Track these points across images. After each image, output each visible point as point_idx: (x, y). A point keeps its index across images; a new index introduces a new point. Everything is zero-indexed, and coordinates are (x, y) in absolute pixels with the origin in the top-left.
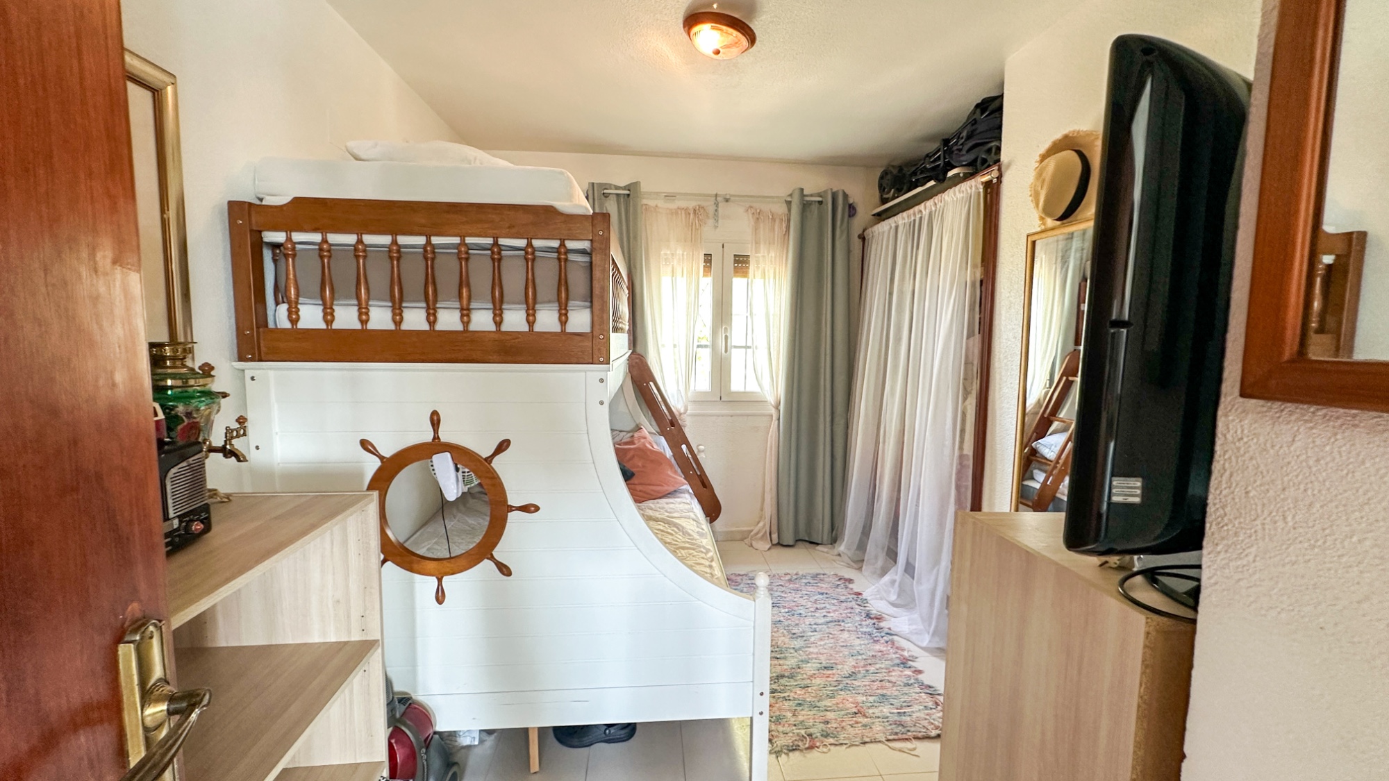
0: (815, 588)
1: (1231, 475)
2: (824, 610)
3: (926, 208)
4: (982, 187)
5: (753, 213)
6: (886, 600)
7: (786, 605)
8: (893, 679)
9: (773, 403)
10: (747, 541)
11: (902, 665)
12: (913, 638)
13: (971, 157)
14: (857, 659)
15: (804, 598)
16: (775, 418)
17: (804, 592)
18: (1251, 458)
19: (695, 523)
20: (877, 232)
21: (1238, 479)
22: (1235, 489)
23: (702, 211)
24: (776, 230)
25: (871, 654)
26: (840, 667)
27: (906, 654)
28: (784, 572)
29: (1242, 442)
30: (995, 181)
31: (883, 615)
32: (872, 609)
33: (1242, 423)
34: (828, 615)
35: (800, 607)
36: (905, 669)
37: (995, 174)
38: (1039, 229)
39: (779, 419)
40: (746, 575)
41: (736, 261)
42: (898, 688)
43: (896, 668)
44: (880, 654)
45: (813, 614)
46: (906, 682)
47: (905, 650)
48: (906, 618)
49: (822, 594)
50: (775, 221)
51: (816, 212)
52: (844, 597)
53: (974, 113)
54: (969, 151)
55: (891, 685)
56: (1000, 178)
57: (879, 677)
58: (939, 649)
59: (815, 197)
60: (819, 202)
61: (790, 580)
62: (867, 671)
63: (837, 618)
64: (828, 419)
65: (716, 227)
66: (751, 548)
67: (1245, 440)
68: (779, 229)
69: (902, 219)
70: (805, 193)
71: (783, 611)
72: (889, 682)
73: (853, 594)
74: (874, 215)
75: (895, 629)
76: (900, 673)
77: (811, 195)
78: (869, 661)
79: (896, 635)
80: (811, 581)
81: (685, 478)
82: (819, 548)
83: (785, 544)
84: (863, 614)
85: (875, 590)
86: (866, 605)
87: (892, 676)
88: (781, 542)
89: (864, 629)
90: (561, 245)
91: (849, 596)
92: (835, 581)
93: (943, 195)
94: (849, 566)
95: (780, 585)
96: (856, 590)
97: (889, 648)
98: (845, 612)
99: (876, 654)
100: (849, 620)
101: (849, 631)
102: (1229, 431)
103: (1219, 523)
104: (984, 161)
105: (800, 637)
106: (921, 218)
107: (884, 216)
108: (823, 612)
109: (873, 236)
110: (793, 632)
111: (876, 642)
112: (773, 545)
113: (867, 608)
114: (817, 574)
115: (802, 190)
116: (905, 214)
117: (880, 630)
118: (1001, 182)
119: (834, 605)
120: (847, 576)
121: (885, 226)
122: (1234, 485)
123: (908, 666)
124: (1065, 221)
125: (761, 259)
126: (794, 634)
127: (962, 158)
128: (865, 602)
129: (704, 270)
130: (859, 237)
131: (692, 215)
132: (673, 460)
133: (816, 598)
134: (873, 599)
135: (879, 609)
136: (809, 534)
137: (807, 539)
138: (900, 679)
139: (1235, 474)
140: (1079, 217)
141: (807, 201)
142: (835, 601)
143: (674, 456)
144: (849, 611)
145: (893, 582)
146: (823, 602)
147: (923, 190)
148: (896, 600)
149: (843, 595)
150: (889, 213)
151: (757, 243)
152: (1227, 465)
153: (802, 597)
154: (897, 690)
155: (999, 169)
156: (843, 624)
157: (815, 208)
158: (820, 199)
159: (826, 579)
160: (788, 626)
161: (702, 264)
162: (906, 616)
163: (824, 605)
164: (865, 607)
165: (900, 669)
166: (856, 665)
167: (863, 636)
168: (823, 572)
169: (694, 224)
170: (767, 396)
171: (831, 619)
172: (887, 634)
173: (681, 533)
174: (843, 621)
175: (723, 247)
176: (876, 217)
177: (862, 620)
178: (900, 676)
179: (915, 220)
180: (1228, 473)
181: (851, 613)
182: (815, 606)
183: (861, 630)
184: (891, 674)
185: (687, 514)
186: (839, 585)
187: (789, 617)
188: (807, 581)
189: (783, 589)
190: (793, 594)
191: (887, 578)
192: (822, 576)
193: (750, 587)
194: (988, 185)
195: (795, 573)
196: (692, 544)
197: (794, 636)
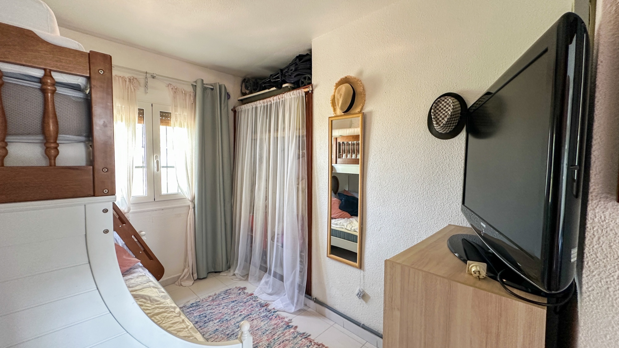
0: (229, 299)
1: (599, 238)
2: (239, 312)
3: (274, 100)
4: (304, 94)
5: (172, 88)
6: (265, 293)
7: (216, 317)
8: (287, 338)
9: (190, 199)
10: (177, 283)
11: (288, 327)
12: (286, 309)
13: (296, 79)
14: (267, 335)
15: (225, 308)
16: (191, 207)
17: (224, 305)
18: (611, 230)
19: (157, 289)
20: (244, 109)
21: (604, 240)
22: (602, 245)
23: (135, 81)
24: (187, 100)
25: (271, 328)
26: (260, 344)
27: (286, 320)
28: (207, 296)
29: (604, 223)
30: (310, 92)
31: (268, 302)
32: (261, 300)
33: (605, 213)
34: (242, 313)
35: (225, 315)
36: (290, 329)
37: (311, 89)
38: (333, 116)
39: (194, 208)
40: (184, 307)
41: (161, 116)
42: (292, 341)
43: (286, 330)
44: (275, 326)
45: (234, 316)
46: (293, 336)
47: (285, 318)
48: (279, 300)
49: (234, 302)
50: (186, 95)
51: (209, 95)
52: (245, 300)
53: (296, 60)
54: (295, 77)
55: (288, 342)
56: (312, 91)
57: (281, 340)
58: (299, 310)
59: (209, 85)
60: (211, 88)
61: (213, 300)
62: (274, 339)
63: (247, 314)
64: (222, 204)
65: (146, 93)
66: (181, 287)
67: (607, 221)
68: (189, 101)
69: (260, 104)
70: (204, 83)
71: (216, 322)
72: (287, 340)
73: (249, 296)
74: (239, 100)
75: (277, 309)
76: (289, 332)
77: (207, 84)
78: (273, 333)
79: (278, 311)
80: (225, 296)
81: (136, 257)
82: (222, 274)
83: (202, 278)
84: (258, 306)
85: (259, 290)
86: (257, 299)
87: (286, 336)
88: (199, 278)
89: (263, 314)
90: (45, 75)
91: (248, 298)
92: (236, 291)
93: (284, 95)
94: (241, 280)
95: (208, 305)
96: (249, 293)
97: (278, 320)
98: (250, 308)
99: (274, 326)
100: (253, 312)
101: (256, 319)
102: (596, 217)
103: (593, 262)
104: (303, 83)
105: (232, 335)
106: (271, 105)
107: (245, 101)
108: (238, 313)
109: (241, 111)
110: (227, 333)
111: (271, 319)
112: (195, 280)
113: (259, 301)
114: (227, 291)
115: (202, 80)
116: (261, 101)
117: (270, 312)
118: (313, 93)
119: (242, 306)
120: (242, 287)
121: (249, 106)
122: (601, 243)
123: (291, 326)
124: (346, 113)
125: (178, 116)
126: (228, 334)
127: (291, 79)
128: (256, 298)
129: (138, 119)
130: (232, 110)
131: (127, 83)
132: (125, 247)
133: (231, 305)
134: (260, 295)
135: (265, 300)
136: (215, 268)
137: (213, 271)
138: (290, 336)
139: (602, 238)
140: (351, 112)
141: (205, 87)
142: (242, 303)
143: (126, 244)
144: (251, 306)
145: (267, 283)
146: (236, 306)
147: (269, 92)
148: (271, 291)
149: (245, 298)
150: (248, 101)
151: (176, 106)
152: (595, 233)
153: (223, 308)
154: (292, 344)
155: (312, 87)
156: (251, 316)
157: (209, 91)
158: (212, 87)
159: (232, 292)
160: (222, 331)
161: (137, 115)
162: (278, 298)
163: (237, 309)
164: (257, 301)
165: (288, 330)
166: (268, 338)
167: (264, 319)
168: (229, 288)
169: (129, 88)
170: (186, 196)
171: (244, 316)
172: (274, 312)
173: (149, 302)
174: (251, 314)
175: (152, 106)
176: (240, 101)
177: (259, 310)
178: (290, 334)
179: (267, 105)
180: (596, 238)
181: (252, 307)
182: (233, 311)
183: (261, 315)
184: (285, 335)
185: (147, 284)
186: (240, 293)
187: (221, 325)
188: (223, 297)
189: (211, 307)
190: (218, 308)
191: (263, 281)
192: (229, 291)
193: (190, 314)
194: (307, 93)
195: (214, 294)
196: (163, 308)
197: (229, 336)
